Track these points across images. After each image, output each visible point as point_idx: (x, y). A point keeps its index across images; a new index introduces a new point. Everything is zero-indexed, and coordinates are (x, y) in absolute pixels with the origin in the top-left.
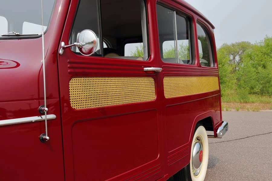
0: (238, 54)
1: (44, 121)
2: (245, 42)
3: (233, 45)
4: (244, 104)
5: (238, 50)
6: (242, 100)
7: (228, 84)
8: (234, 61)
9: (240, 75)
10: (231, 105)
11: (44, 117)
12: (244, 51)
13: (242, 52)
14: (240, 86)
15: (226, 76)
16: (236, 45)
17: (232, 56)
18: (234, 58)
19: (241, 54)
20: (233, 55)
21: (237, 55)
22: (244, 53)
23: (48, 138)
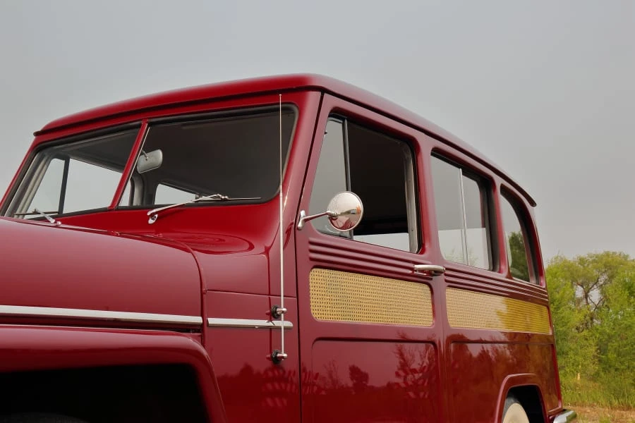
0: (596, 284)
1: (279, 328)
2: (614, 253)
3: (582, 261)
4: (624, 412)
5: (595, 273)
6: (616, 403)
7: (573, 358)
8: (588, 304)
9: (606, 337)
10: (585, 412)
11: (277, 323)
12: (611, 277)
13: (607, 278)
14: (606, 366)
15: (565, 334)
16: (591, 260)
17: (580, 289)
18: (586, 296)
19: (605, 283)
20: (582, 286)
21: (595, 287)
22: (613, 281)
23: (285, 355)
